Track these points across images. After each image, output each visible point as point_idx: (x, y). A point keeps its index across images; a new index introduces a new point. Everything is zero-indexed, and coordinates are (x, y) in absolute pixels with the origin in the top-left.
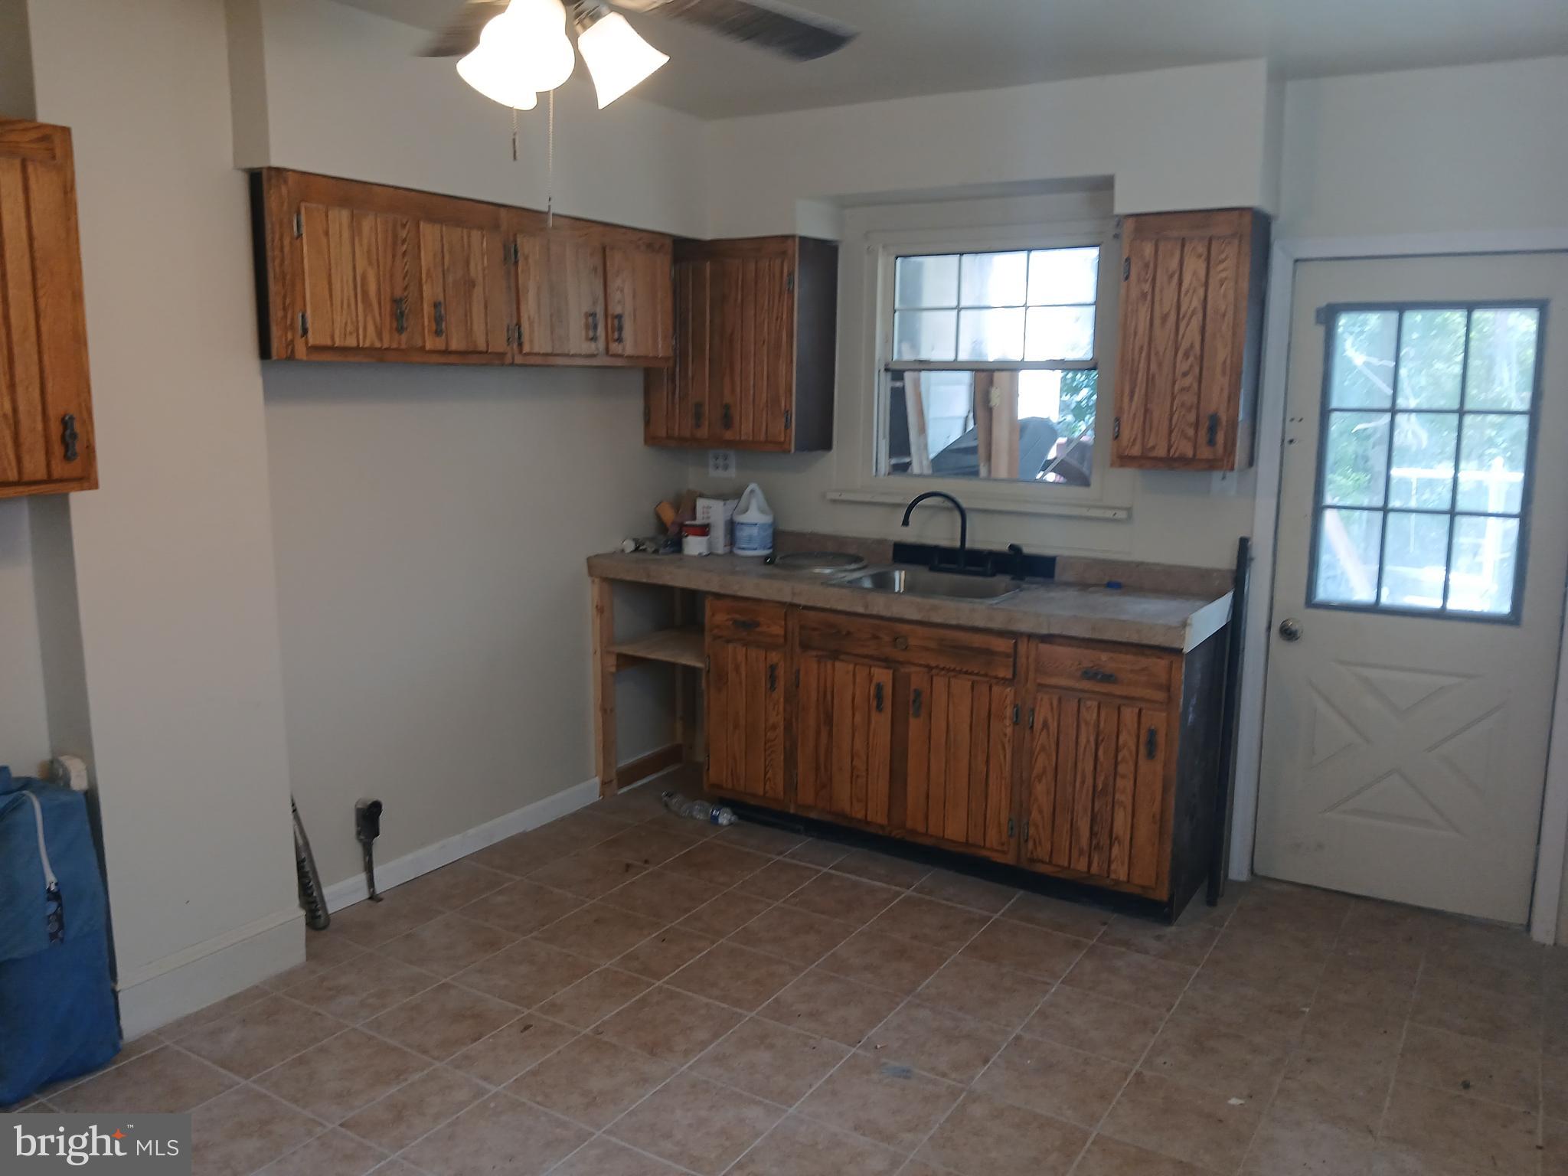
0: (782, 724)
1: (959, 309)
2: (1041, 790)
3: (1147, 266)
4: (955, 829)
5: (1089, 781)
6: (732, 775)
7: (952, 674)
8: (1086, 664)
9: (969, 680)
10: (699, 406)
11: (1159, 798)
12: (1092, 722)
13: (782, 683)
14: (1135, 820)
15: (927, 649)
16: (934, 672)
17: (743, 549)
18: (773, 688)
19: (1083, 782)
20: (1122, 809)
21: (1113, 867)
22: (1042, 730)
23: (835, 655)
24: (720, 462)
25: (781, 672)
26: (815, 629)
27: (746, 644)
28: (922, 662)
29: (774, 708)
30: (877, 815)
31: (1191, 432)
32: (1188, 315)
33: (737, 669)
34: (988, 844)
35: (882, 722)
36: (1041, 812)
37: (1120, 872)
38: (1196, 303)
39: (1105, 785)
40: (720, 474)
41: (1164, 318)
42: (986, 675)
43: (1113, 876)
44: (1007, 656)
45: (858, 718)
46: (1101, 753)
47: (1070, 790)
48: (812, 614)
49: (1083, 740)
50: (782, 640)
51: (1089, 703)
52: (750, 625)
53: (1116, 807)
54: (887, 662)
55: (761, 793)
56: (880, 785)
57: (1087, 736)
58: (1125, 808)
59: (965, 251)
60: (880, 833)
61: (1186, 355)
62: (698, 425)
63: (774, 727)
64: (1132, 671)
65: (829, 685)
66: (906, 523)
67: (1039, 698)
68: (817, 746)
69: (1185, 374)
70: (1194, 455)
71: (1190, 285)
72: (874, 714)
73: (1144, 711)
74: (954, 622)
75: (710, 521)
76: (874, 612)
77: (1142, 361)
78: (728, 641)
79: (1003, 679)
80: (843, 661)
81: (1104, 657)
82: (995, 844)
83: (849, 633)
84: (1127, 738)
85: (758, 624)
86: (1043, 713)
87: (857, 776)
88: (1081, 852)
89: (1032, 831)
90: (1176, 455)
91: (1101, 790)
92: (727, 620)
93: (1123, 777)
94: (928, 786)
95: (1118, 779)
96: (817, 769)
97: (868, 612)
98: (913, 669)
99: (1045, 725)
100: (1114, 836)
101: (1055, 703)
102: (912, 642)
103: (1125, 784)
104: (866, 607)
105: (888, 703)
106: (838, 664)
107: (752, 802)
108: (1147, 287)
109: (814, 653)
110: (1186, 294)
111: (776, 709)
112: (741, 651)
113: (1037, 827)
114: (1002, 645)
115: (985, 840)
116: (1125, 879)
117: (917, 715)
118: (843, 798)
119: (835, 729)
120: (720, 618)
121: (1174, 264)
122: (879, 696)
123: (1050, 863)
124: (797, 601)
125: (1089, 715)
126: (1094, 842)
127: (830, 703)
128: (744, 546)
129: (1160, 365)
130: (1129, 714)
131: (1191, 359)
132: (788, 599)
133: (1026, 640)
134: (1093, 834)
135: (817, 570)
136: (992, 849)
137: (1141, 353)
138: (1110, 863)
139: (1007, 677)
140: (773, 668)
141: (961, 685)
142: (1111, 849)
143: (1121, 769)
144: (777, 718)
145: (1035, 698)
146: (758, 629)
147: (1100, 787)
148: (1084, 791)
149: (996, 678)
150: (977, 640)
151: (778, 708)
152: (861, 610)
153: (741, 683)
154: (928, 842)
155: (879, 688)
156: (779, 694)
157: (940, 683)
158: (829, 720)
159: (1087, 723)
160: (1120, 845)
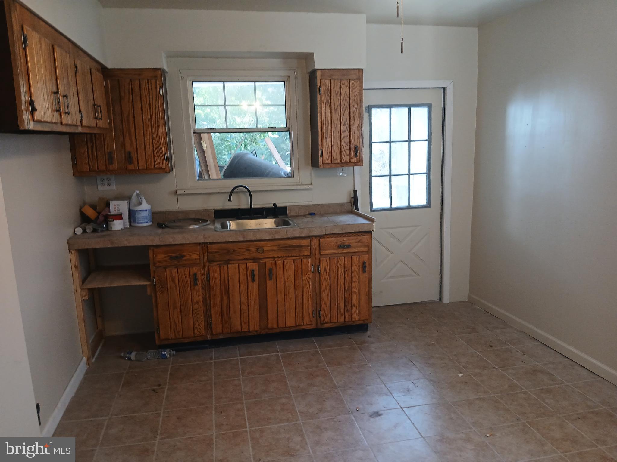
0: (201, 300)
1: (225, 106)
2: (325, 296)
3: (328, 89)
4: (290, 322)
5: (343, 287)
6: (174, 332)
7: (284, 258)
8: (339, 243)
9: (292, 259)
10: (110, 154)
11: (367, 287)
12: (342, 265)
13: (200, 281)
14: (360, 297)
15: (273, 250)
16: (276, 259)
17: (141, 223)
18: (196, 284)
19: (341, 288)
20: (355, 295)
21: (353, 316)
22: (324, 272)
23: (227, 262)
24: (106, 182)
25: (199, 277)
26: (216, 252)
27: (177, 267)
28: (271, 256)
29: (197, 294)
30: (255, 326)
31: (348, 153)
32: (344, 108)
33: (173, 280)
34: (305, 323)
35: (254, 287)
36: (325, 304)
37: (356, 317)
38: (347, 104)
39: (349, 287)
40: (106, 188)
41: (336, 110)
42: (300, 256)
43: (354, 320)
44: (308, 246)
45: (242, 287)
46: (346, 276)
47: (336, 292)
48: (214, 246)
49: (339, 272)
50: (198, 261)
51: (340, 258)
52: (179, 258)
53: (353, 294)
54: (254, 260)
55: (192, 335)
56: (255, 314)
57: (341, 270)
58: (356, 294)
59: (225, 81)
60: (256, 334)
61: (345, 124)
62: (111, 163)
63: (197, 303)
64: (356, 242)
65: (226, 276)
66: (230, 200)
67: (322, 260)
68: (222, 306)
69: (345, 131)
70: (350, 161)
71: (344, 97)
72: (250, 284)
73: (360, 256)
74: (285, 237)
75: (121, 211)
76: (249, 239)
77: (329, 127)
78: (165, 268)
79: (307, 256)
80: (231, 264)
81: (345, 239)
82: (308, 322)
83: (234, 251)
84: (355, 268)
85: (184, 256)
86: (324, 265)
87: (244, 313)
88: (341, 314)
89: (323, 312)
90: (344, 162)
91: (348, 288)
92: (165, 257)
93: (355, 282)
94: (277, 308)
95: (353, 283)
96: (222, 315)
97: (245, 240)
98: (267, 260)
99: (325, 270)
100: (353, 305)
101: (328, 261)
102: (265, 249)
103: (356, 285)
104: (244, 237)
105: (256, 278)
106: (229, 265)
107: (186, 341)
108: (328, 98)
109: (215, 263)
110: (343, 101)
111: (198, 294)
112: (174, 272)
113: (324, 310)
114: (305, 242)
115: (303, 322)
116: (358, 320)
117: (270, 279)
118: (237, 324)
119: (231, 296)
120: (160, 257)
121: (337, 89)
122: (253, 275)
123: (330, 323)
124: (207, 241)
125: (341, 262)
126: (346, 309)
127: (227, 284)
128: (142, 222)
129: (335, 128)
130: (355, 258)
131: (347, 125)
132: (202, 241)
133: (314, 238)
134: (345, 306)
135: (191, 227)
136: (307, 325)
137: (328, 124)
138: (352, 314)
139: (309, 254)
140: (195, 275)
141: (289, 262)
142: (352, 310)
143: (354, 279)
144: (198, 297)
145: (320, 261)
146: (184, 258)
147: (347, 287)
148: (341, 292)
149: (304, 256)
150: (295, 243)
151: (199, 293)
152: (241, 239)
153: (176, 286)
154: (278, 331)
155: (253, 272)
156: (199, 286)
157: (279, 262)
158: (227, 291)
159: (340, 265)
160: (355, 307)
